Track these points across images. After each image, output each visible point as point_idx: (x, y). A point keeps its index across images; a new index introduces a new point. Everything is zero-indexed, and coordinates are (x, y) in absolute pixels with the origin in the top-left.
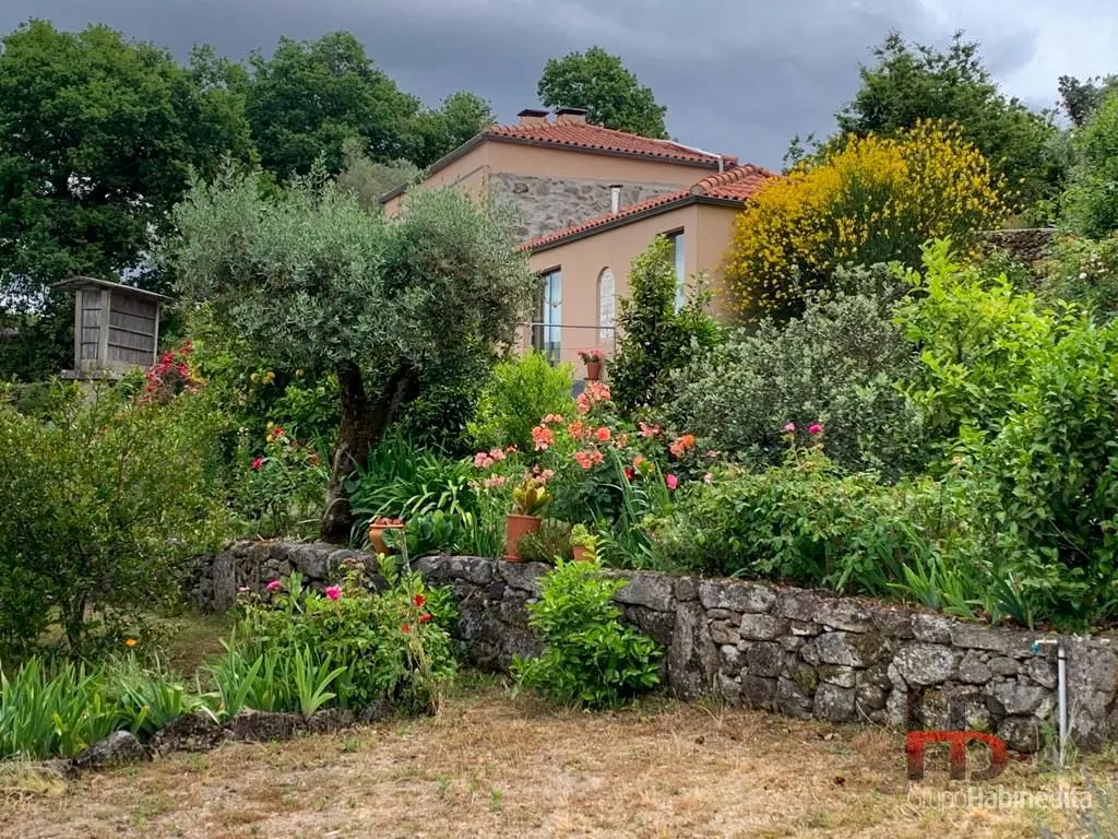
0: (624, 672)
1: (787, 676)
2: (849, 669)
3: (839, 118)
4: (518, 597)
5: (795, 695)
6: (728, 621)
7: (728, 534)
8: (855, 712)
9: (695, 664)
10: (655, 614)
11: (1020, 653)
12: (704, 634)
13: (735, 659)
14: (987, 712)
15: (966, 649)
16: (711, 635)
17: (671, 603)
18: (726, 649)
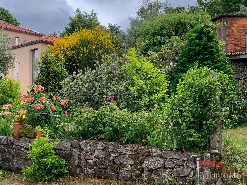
0: (57, 170)
1: (110, 168)
2: (130, 165)
3: (65, 28)
4: (17, 148)
5: (112, 173)
6: (90, 153)
7: (88, 127)
8: (131, 178)
9: (79, 166)
10: (65, 151)
11: (184, 159)
12: (82, 157)
13: (92, 164)
14: (174, 176)
15: (167, 158)
16: (84, 157)
17: (71, 148)
18: (89, 161)
